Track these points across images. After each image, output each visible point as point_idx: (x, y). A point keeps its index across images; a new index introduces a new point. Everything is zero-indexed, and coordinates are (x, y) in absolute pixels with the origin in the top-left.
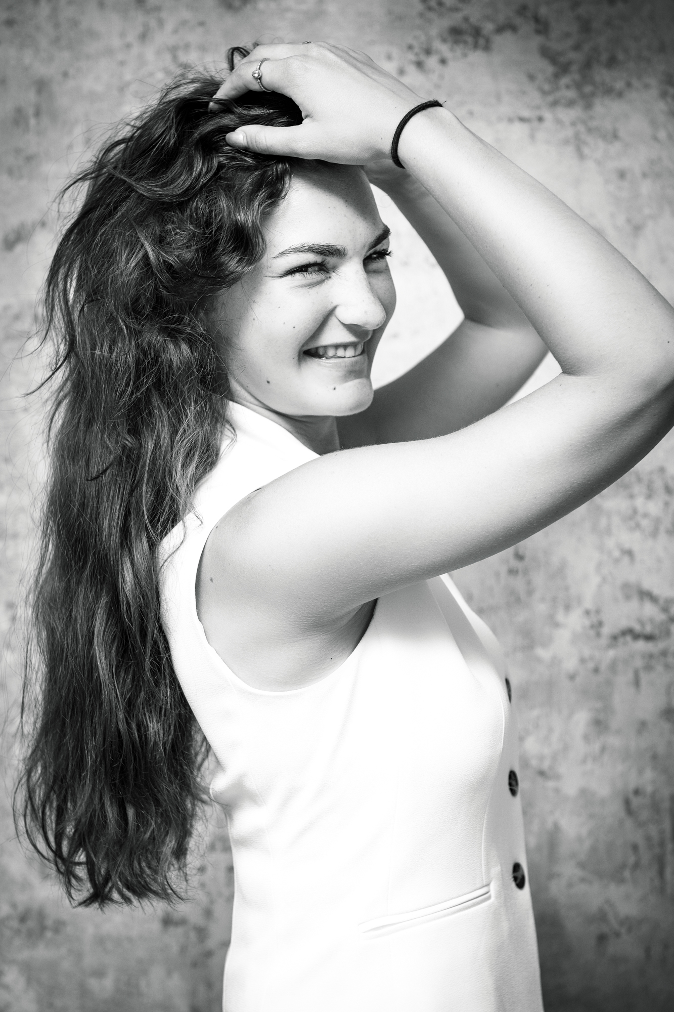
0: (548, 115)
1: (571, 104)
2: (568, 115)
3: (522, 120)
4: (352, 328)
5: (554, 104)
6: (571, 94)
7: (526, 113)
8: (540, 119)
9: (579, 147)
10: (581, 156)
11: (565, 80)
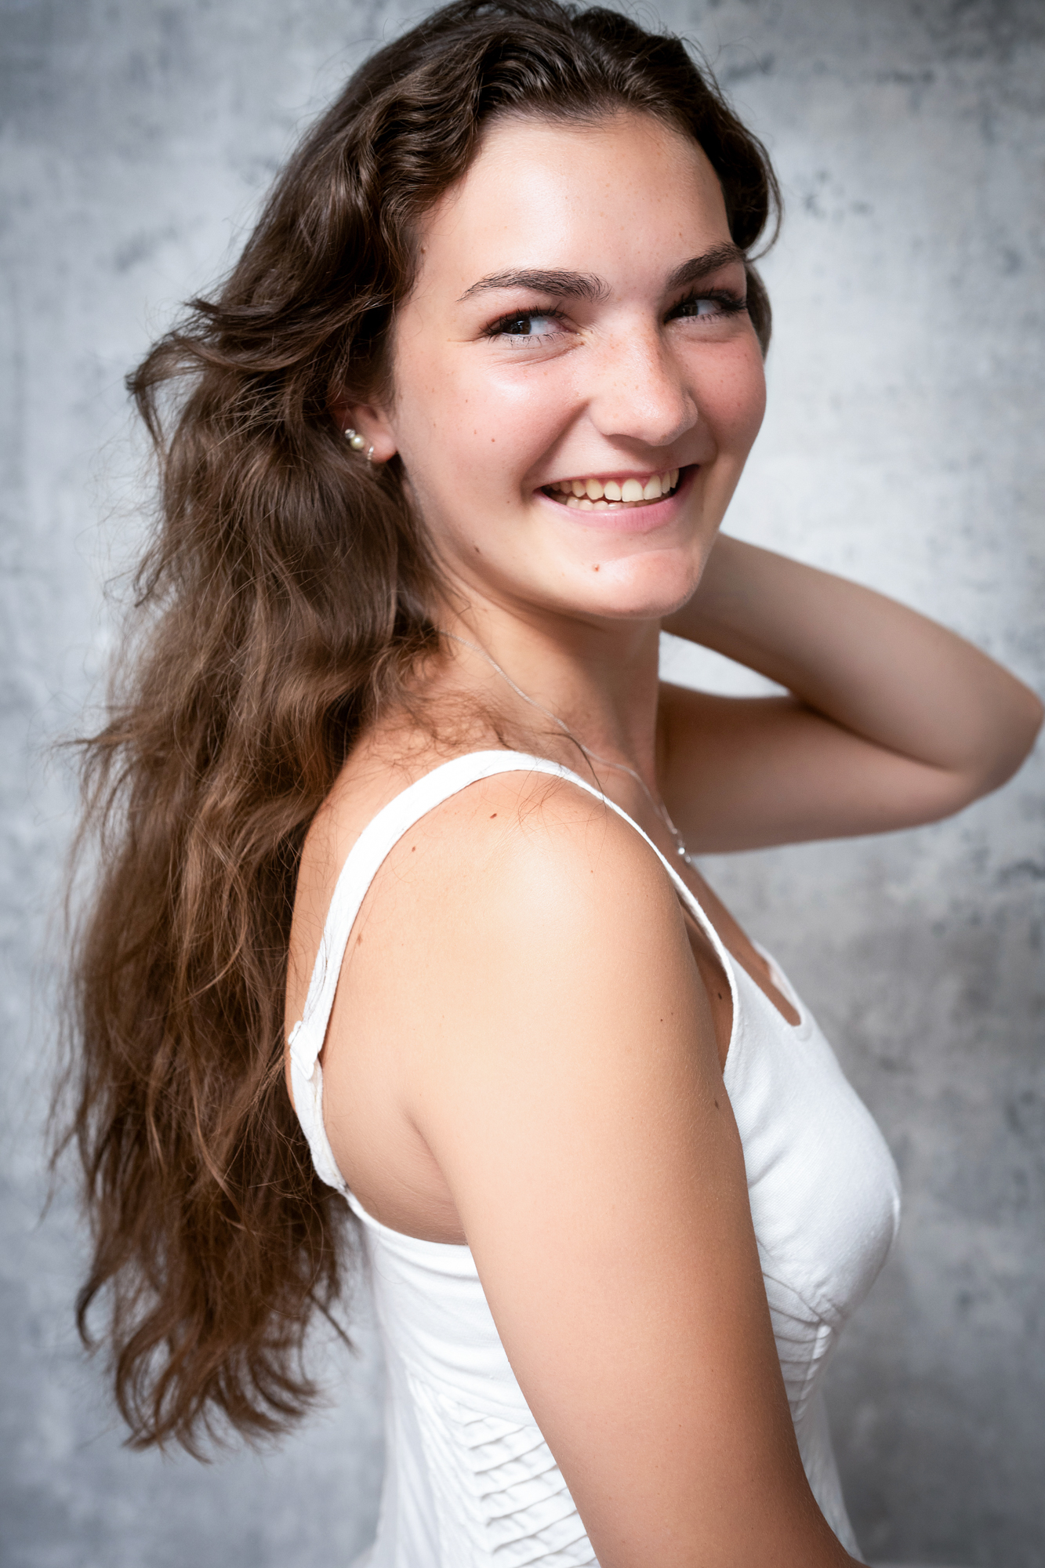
0: (941, 71)
1: (977, 53)
2: (970, 71)
3: (901, 78)
4: (622, 441)
5: (951, 54)
6: (978, 37)
7: (906, 67)
8: (928, 77)
9: (986, 121)
10: (988, 135)
11: (969, 15)
